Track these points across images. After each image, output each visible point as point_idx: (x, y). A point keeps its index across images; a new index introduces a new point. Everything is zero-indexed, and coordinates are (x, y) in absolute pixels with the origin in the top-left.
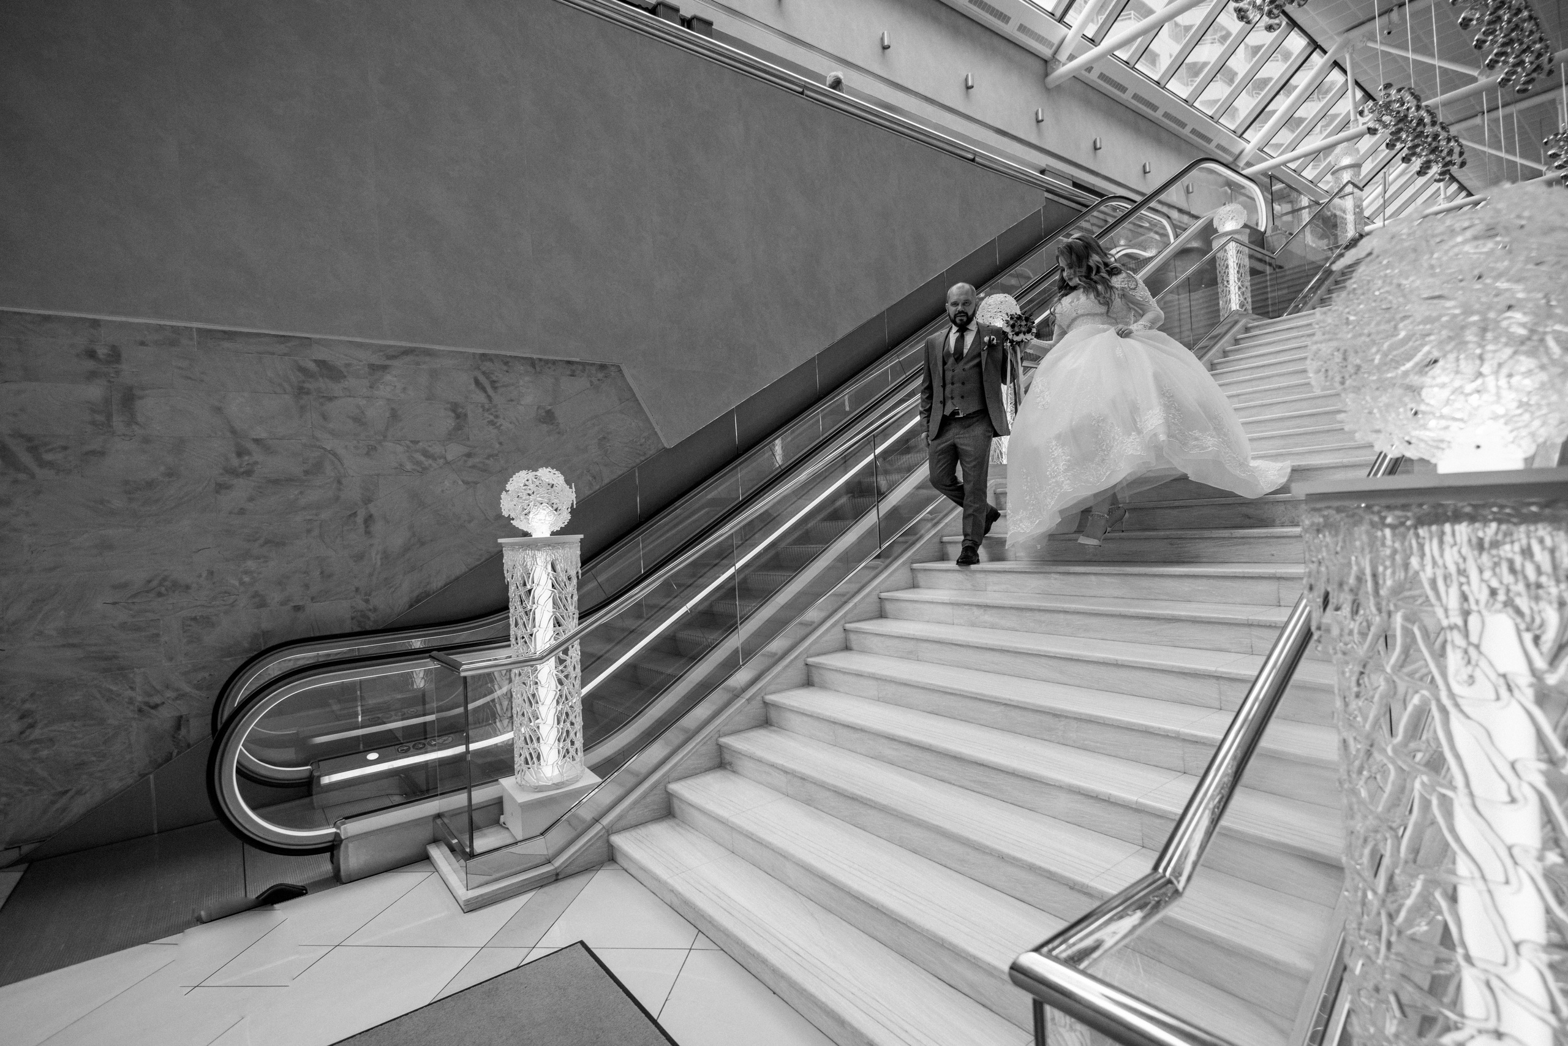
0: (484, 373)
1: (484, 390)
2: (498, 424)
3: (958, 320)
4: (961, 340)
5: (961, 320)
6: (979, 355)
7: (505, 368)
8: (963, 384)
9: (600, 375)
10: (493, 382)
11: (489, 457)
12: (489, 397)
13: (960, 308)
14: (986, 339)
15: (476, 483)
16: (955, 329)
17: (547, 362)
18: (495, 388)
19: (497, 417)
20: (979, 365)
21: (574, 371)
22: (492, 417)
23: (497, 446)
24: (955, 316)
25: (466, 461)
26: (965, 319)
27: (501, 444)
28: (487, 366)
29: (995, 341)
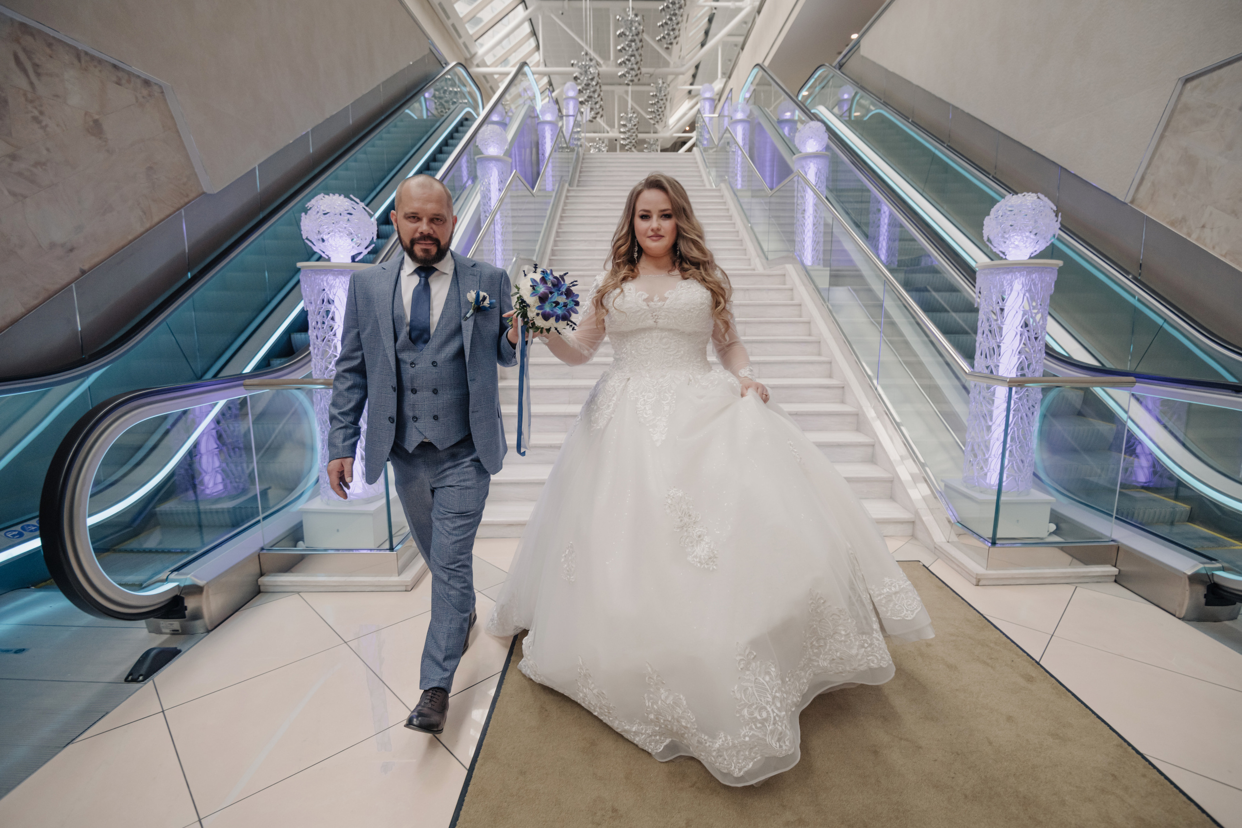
0: (24, 50)
1: (25, 71)
2: (44, 124)
3: (418, 249)
4: (423, 293)
5: (426, 251)
6: (459, 330)
7: (48, 51)
8: (435, 391)
9: (145, 92)
10: (36, 66)
11: (37, 164)
12: (31, 84)
13: (424, 227)
14: (471, 296)
15: (25, 197)
16: (409, 266)
17: (93, 58)
18: (38, 75)
19: (41, 113)
20: (461, 352)
21: (119, 79)
22: (36, 113)
23: (45, 152)
24: (413, 242)
25: (10, 165)
26: (434, 250)
27: (48, 150)
28: (28, 40)
29: (486, 303)
